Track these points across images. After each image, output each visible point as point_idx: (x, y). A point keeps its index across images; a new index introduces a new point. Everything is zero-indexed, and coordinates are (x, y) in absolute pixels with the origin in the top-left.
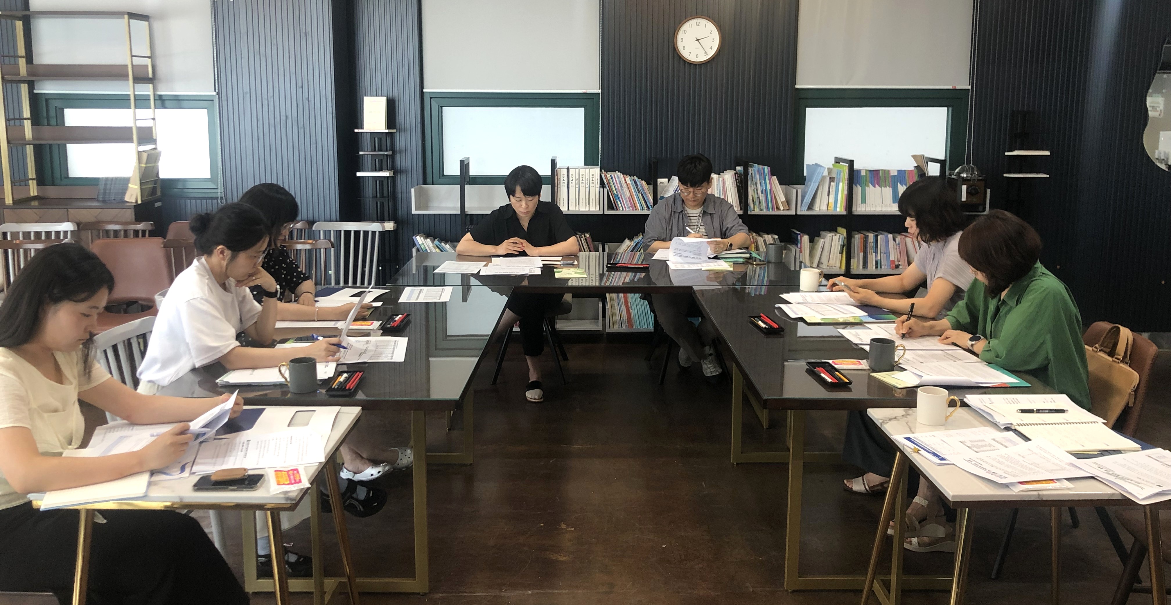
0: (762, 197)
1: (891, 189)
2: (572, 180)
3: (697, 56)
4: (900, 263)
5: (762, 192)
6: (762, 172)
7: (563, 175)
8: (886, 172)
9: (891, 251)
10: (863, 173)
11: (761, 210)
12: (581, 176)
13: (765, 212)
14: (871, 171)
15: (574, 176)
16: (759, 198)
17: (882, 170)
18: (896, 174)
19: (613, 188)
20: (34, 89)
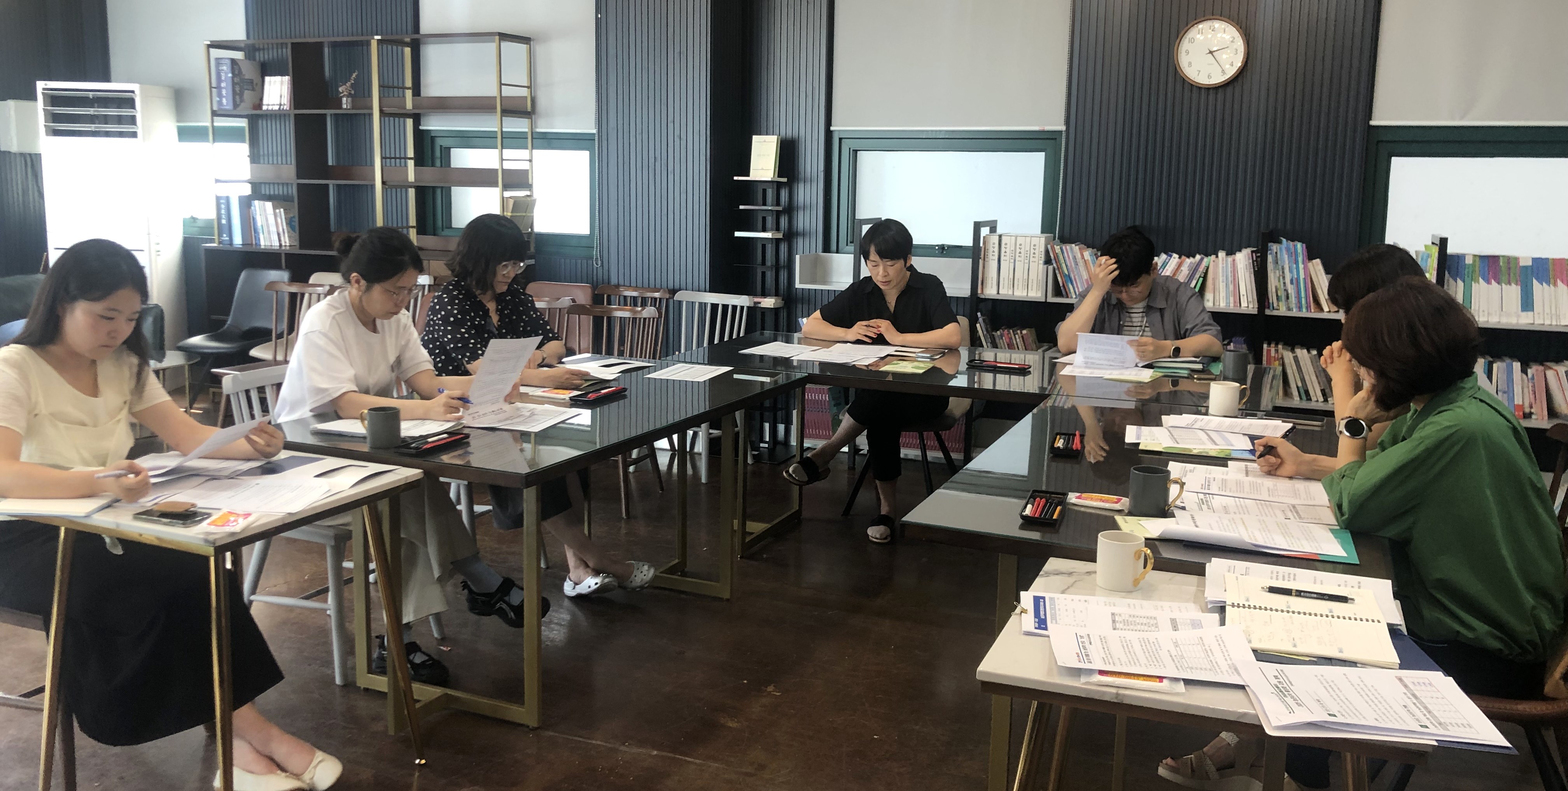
0: (1291, 289)
1: (1519, 287)
2: (1005, 252)
3: (1209, 77)
4: (1533, 410)
5: (1292, 283)
6: (1293, 250)
7: (994, 244)
8: (1511, 261)
9: (1517, 389)
10: (1469, 261)
11: (1289, 309)
12: (1018, 246)
13: (1295, 313)
14: (1483, 258)
15: (1008, 246)
16: (1286, 290)
17: (1503, 256)
18: (1530, 264)
19: (1064, 265)
20: (420, 125)
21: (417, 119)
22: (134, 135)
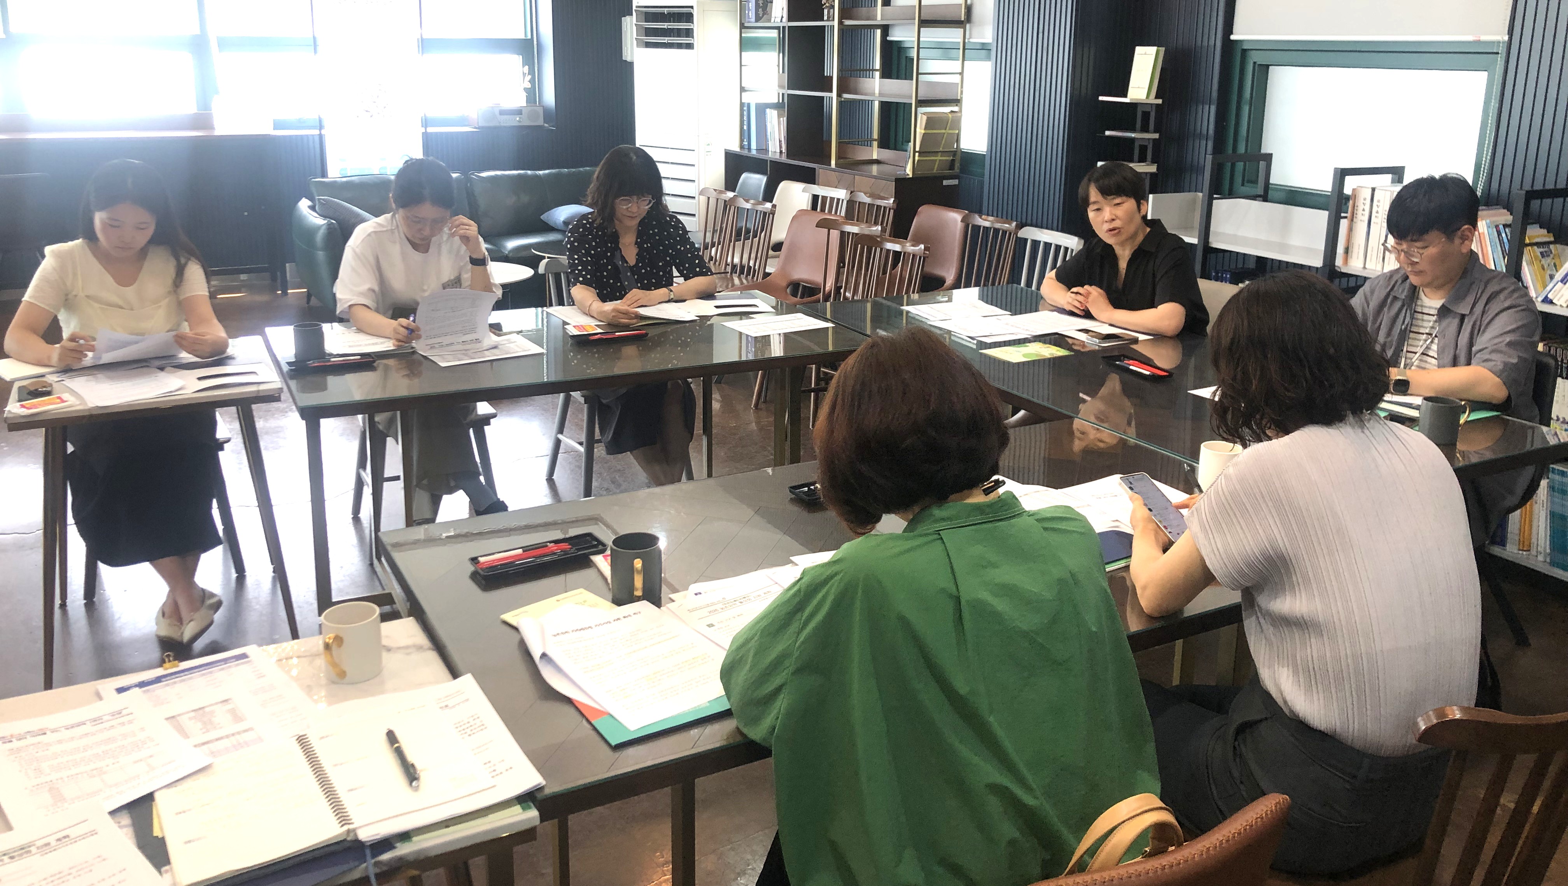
7: (1365, 199)
20: (888, 35)
21: (885, 29)
22: (690, 46)
